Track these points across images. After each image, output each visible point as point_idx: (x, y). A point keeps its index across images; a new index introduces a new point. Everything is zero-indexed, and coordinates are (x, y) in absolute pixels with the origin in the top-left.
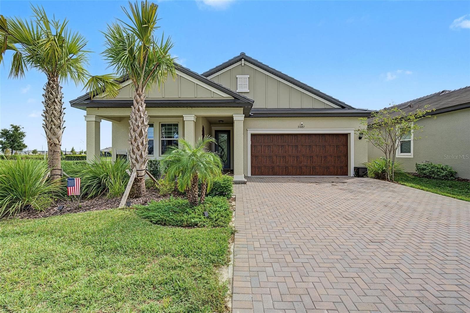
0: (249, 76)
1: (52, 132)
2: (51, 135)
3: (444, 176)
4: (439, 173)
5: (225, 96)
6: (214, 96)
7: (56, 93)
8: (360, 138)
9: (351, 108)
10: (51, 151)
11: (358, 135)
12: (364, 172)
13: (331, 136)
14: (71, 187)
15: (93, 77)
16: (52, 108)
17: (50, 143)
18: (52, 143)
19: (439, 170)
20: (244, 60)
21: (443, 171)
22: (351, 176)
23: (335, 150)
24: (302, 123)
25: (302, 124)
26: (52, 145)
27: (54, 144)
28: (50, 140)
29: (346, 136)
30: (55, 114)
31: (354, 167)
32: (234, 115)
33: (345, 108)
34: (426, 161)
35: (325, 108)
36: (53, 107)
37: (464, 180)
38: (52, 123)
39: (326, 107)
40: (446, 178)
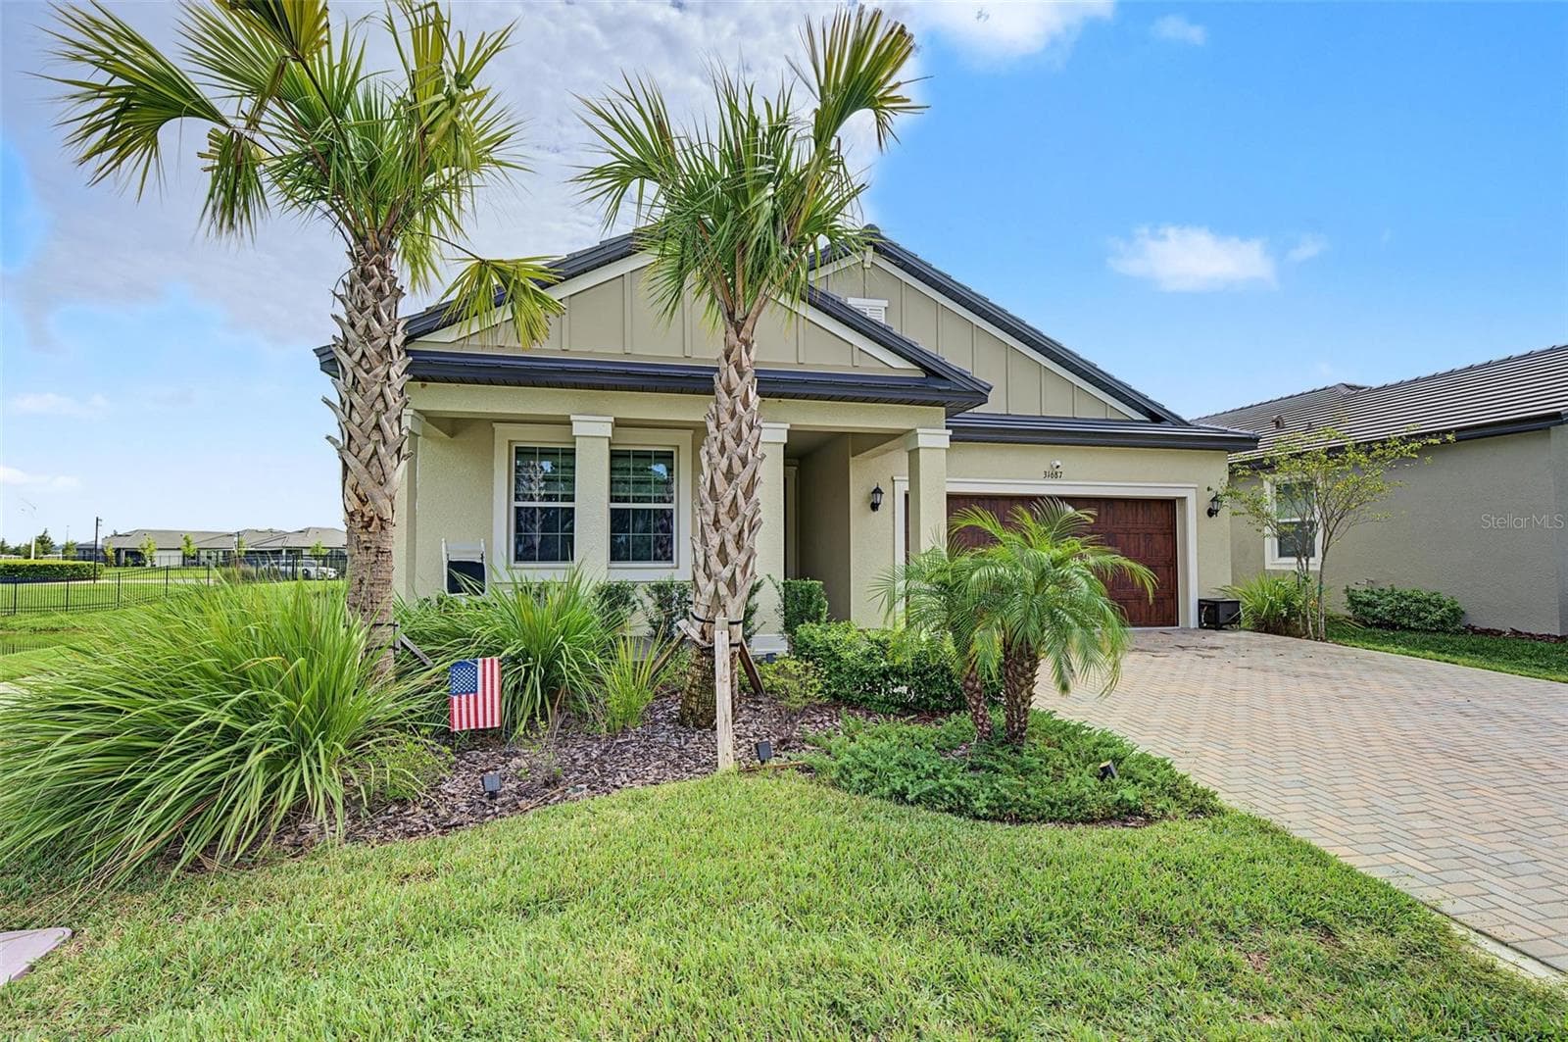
0: (885, 303)
1: (374, 471)
2: (370, 483)
3: (1436, 622)
4: (1422, 614)
5: (898, 365)
6: (863, 365)
7: (389, 315)
8: (1211, 513)
9: (1179, 422)
10: (367, 548)
11: (1206, 505)
12: (1230, 615)
13: (1129, 504)
14: (464, 697)
15: (483, 261)
16: (376, 376)
17: (363, 516)
18: (372, 519)
19: (1421, 606)
20: (875, 250)
21: (1432, 609)
22: (1192, 627)
23: (1142, 549)
24: (1058, 463)
25: (1058, 467)
26: (370, 526)
27: (381, 519)
28: (363, 502)
29: (1169, 507)
30: (388, 400)
31: (1200, 600)
32: (918, 431)
33: (1164, 420)
34: (1368, 581)
35: (1107, 420)
36: (380, 370)
37: (1487, 632)
38: (375, 436)
39: (1109, 417)
40: (1442, 626)
